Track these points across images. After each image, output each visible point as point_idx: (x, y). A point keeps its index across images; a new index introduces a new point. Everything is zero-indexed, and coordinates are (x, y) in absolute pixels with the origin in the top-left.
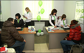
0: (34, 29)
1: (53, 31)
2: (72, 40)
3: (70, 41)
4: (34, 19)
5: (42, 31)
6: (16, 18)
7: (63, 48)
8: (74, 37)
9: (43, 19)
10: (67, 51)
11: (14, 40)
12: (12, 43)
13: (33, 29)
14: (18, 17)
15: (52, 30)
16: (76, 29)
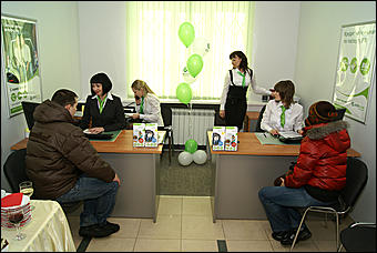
0: (156, 137)
1: (230, 148)
2: (305, 185)
3: (298, 191)
4: (170, 98)
5: (200, 148)
6: (94, 93)
7: (270, 217)
8: (312, 176)
9: (207, 96)
10: (286, 233)
11: (73, 173)
12: (63, 185)
13: (150, 135)
14: (101, 88)
15: (228, 141)
16: (325, 143)
